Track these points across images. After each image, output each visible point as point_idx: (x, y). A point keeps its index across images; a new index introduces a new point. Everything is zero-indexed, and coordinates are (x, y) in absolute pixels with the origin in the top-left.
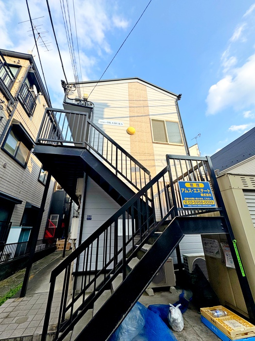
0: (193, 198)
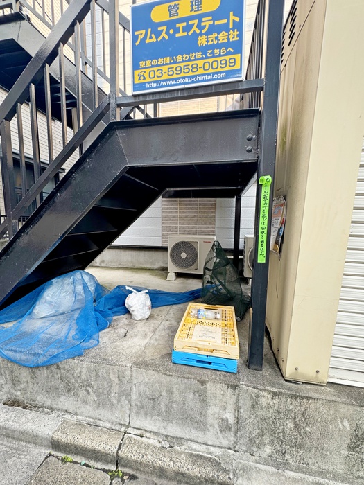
0: (167, 60)
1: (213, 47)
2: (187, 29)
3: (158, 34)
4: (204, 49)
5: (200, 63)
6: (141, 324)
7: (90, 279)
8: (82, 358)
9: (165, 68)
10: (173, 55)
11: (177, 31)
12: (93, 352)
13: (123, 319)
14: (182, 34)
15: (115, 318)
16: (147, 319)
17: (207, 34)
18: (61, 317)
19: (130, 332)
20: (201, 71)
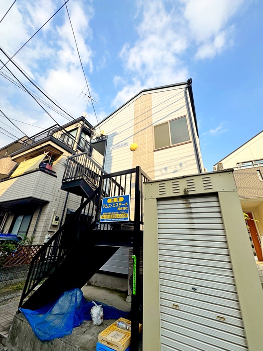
1: (121, 211)
2: (115, 205)
3: (108, 206)
4: (119, 211)
5: (118, 215)
6: (95, 327)
7: (80, 294)
8: (62, 339)
9: (109, 215)
10: (111, 212)
11: (113, 206)
12: (67, 337)
13: (88, 323)
14: (114, 206)
15: (85, 321)
16: (99, 325)
17: (120, 207)
18: (62, 316)
19: (87, 331)
20: (118, 217)
